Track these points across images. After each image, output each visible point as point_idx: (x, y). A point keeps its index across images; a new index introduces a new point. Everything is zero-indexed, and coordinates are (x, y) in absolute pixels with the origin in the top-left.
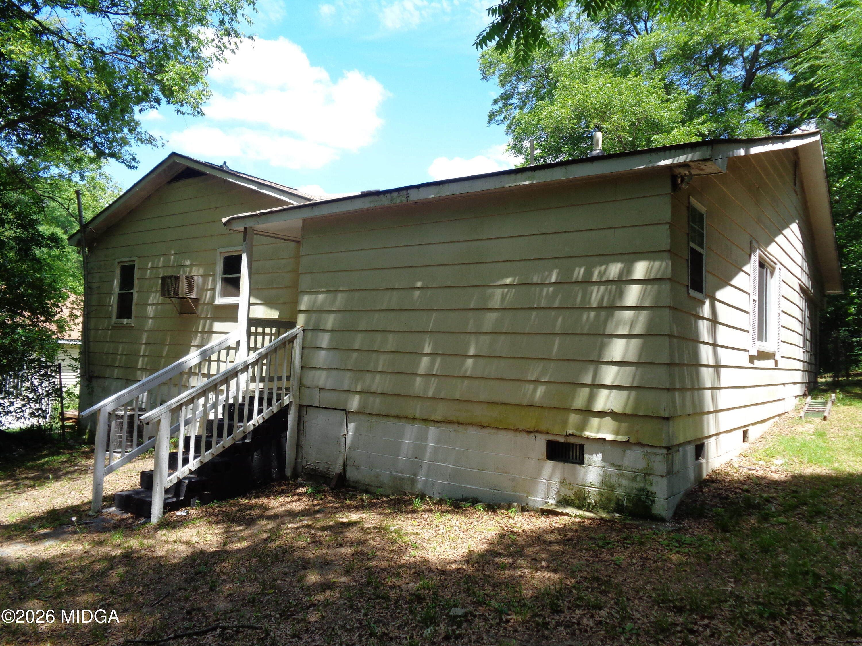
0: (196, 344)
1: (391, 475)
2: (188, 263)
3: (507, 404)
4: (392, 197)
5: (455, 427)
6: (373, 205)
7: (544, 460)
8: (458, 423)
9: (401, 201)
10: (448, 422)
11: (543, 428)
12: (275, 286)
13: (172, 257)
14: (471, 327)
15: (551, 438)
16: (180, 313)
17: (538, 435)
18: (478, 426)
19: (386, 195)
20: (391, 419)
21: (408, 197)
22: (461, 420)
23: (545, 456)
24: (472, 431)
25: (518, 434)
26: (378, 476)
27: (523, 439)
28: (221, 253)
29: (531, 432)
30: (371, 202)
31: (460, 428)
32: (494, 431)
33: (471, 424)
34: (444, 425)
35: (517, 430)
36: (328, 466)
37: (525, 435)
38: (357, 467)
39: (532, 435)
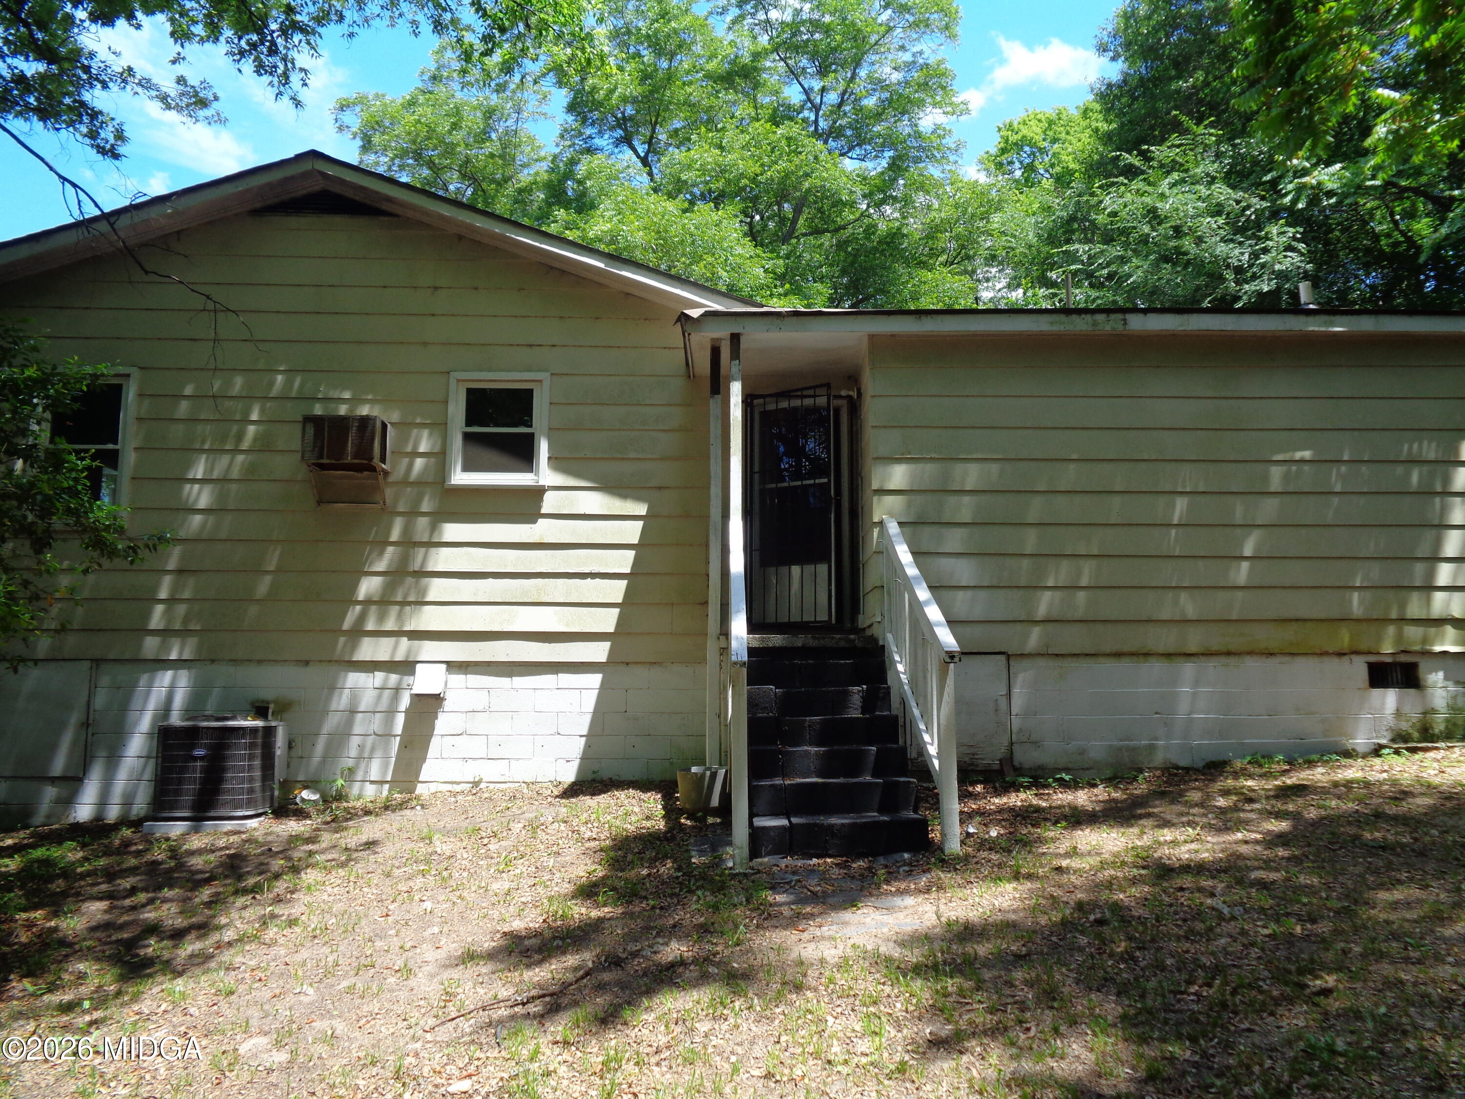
0: (380, 569)
1: (1110, 746)
2: (347, 395)
3: (1305, 620)
4: (1095, 321)
5: (1224, 660)
6: (1055, 328)
7: (1365, 689)
8: (1229, 654)
9: (1114, 329)
10: (1209, 654)
11: (1363, 647)
12: (632, 455)
13: (280, 378)
14: (1239, 518)
15: (1372, 659)
16: (319, 502)
17: (1353, 657)
18: (1263, 654)
19: (1083, 316)
20: (1102, 660)
21: (1125, 324)
22: (1232, 648)
23: (1367, 683)
24: (1251, 663)
25: (1326, 659)
26: (1082, 752)
27: (1332, 665)
28: (458, 381)
29: (1344, 654)
30: (1052, 323)
31: (1232, 660)
32: (1287, 659)
33: (1250, 653)
34: (1203, 658)
35: (1324, 654)
36: (972, 750)
37: (1335, 660)
38: (1036, 744)
39: (1346, 658)
